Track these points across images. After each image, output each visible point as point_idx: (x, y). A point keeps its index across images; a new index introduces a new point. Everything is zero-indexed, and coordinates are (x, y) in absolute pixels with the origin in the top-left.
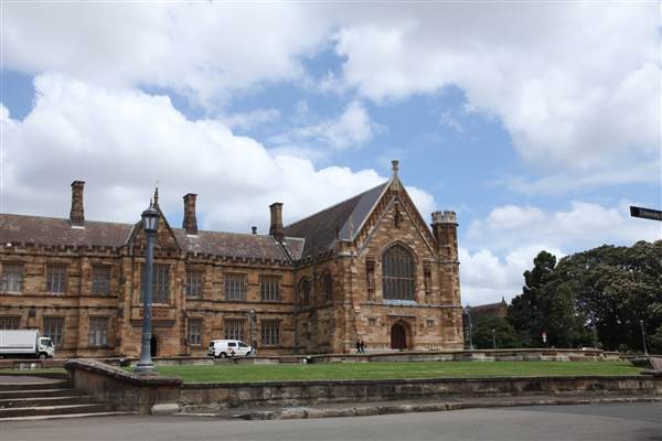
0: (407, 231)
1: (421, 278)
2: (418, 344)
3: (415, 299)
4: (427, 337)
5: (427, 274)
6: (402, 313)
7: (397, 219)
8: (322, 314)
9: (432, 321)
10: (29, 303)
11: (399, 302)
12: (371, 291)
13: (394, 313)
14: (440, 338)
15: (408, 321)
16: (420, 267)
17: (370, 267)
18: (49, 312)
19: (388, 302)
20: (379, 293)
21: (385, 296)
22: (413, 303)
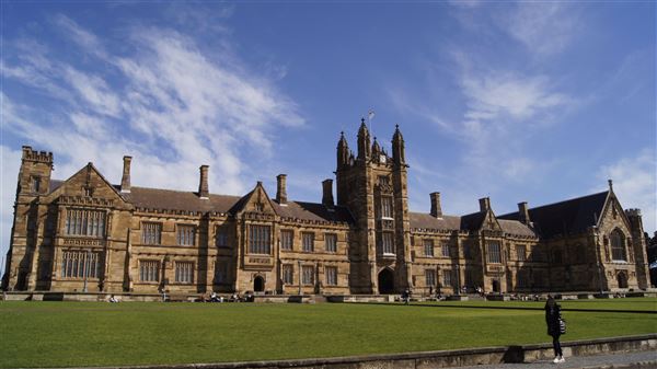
0: (619, 220)
1: (627, 247)
2: (629, 285)
3: (626, 259)
4: (633, 281)
5: (630, 245)
6: (621, 268)
7: (614, 213)
8: (575, 268)
9: (634, 272)
10: (437, 262)
11: (619, 262)
12: (608, 255)
13: (618, 268)
14: (639, 282)
15: (625, 272)
16: (626, 241)
17: (606, 242)
18: (446, 267)
19: (615, 262)
20: (611, 257)
21: (614, 258)
22: (623, 262)
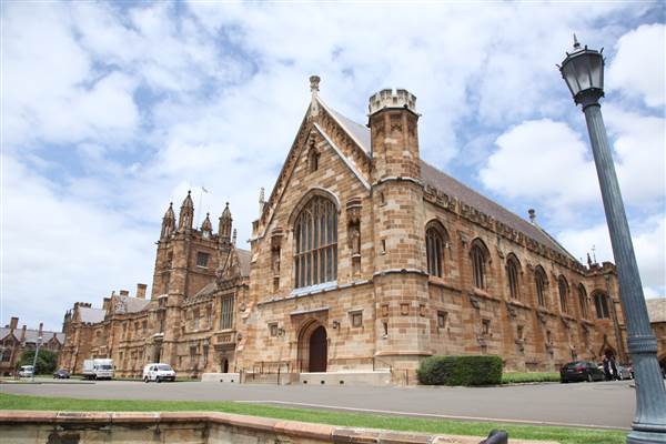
0: (326, 167)
1: (343, 236)
2: (334, 361)
4: (348, 345)
5: (354, 225)
6: (314, 307)
7: (315, 156)
9: (359, 314)
12: (277, 281)
13: (301, 310)
14: (371, 346)
15: (321, 320)
16: (343, 218)
17: (276, 247)
19: (301, 292)
20: (287, 278)
22: (334, 285)
